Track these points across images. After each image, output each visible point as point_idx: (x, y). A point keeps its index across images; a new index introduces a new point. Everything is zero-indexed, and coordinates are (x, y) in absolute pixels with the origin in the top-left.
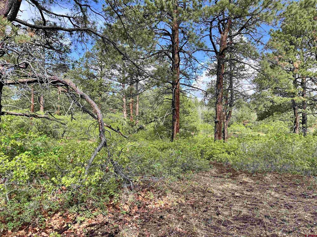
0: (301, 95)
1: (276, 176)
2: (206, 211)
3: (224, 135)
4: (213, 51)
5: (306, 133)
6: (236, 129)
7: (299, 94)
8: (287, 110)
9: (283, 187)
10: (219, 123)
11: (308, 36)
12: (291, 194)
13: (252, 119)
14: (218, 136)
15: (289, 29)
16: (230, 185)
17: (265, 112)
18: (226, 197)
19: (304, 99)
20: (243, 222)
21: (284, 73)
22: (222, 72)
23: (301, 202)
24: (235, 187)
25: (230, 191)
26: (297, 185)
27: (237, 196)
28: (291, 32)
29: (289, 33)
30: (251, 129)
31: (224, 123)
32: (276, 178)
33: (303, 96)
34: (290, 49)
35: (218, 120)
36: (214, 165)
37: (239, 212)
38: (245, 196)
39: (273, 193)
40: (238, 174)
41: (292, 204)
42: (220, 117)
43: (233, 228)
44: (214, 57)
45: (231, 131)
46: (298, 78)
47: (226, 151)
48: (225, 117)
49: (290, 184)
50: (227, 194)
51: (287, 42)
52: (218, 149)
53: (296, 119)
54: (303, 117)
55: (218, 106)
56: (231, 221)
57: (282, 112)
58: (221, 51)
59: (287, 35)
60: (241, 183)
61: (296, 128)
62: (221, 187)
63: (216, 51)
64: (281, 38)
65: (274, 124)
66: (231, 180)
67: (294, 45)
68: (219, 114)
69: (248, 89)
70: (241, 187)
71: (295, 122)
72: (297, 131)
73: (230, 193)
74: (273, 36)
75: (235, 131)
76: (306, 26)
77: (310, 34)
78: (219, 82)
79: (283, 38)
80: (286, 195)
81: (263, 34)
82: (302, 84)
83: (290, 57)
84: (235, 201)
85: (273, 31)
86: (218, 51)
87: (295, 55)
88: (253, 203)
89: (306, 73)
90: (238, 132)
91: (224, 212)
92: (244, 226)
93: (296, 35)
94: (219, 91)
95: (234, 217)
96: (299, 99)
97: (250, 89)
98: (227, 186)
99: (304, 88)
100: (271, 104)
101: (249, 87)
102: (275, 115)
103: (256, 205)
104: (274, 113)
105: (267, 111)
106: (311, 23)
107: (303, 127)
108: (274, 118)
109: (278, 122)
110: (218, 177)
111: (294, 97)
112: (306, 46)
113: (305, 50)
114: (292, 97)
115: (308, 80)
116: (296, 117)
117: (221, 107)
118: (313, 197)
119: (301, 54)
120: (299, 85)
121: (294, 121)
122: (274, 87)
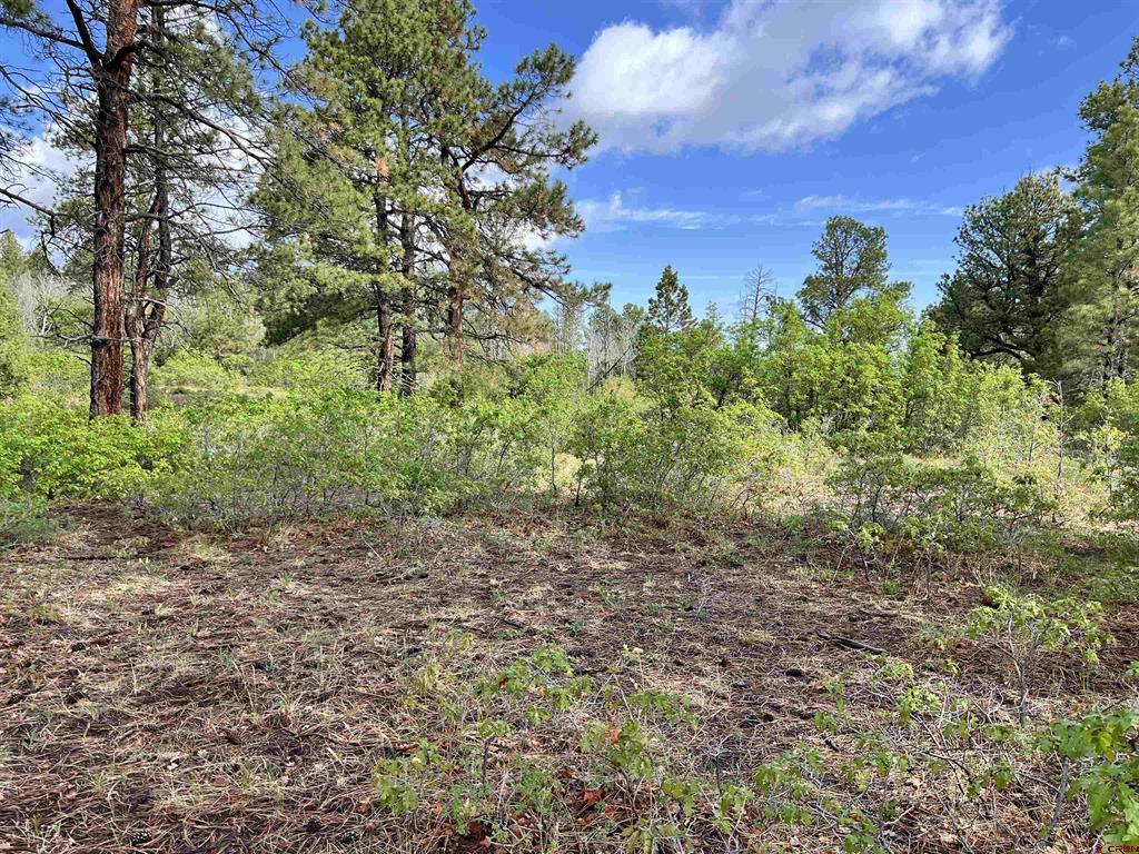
0: (401, 268)
1: (310, 528)
2: (22, 698)
3: (134, 397)
4: (76, 44)
5: (412, 388)
6: (188, 373)
7: (394, 264)
8: (358, 313)
9: (324, 562)
10: (109, 350)
11: (422, 78)
12: (346, 580)
13: (248, 337)
14: (107, 399)
15: (367, 38)
16: (141, 582)
17: (292, 316)
18: (118, 628)
19: (407, 283)
20: (174, 704)
21: (346, 187)
22: (121, 144)
23: (371, 598)
24: (160, 585)
25: (139, 605)
26: (368, 549)
27: (162, 618)
28: (371, 50)
29: (368, 55)
30: (245, 374)
31: (133, 348)
32: (309, 535)
33: (405, 271)
34: (368, 109)
35: (103, 334)
36: (84, 515)
37: (160, 673)
38: (194, 611)
39: (291, 586)
40: (175, 540)
41: (344, 609)
42: (114, 326)
43: (128, 736)
44: (81, 72)
45: (168, 382)
46: (391, 212)
47: (138, 459)
48: (140, 326)
49: (349, 549)
50: (126, 615)
51: (358, 82)
52: (104, 453)
53: (384, 345)
54: (406, 341)
55: (105, 281)
56: (125, 710)
57: (345, 320)
58: (112, 53)
59: (360, 59)
60: (185, 568)
61: (384, 372)
62: (98, 596)
63: (88, 46)
64: (342, 63)
65: (317, 357)
66: (147, 561)
67: (381, 98)
68: (108, 311)
69: (228, 228)
70: (182, 583)
71: (382, 355)
72: (387, 383)
73: (139, 609)
74: (315, 47)
75: (184, 383)
76: (416, 45)
77: (426, 75)
78: (106, 181)
79: (346, 64)
80: (332, 585)
81: (282, 30)
82: (405, 233)
83: (369, 137)
84: (152, 635)
85: (314, 28)
86: (102, 51)
87: (383, 134)
88: (219, 632)
89: (413, 201)
90: (196, 383)
91: (101, 687)
92: (176, 715)
93: (387, 64)
94: (105, 217)
95: (139, 695)
96: (393, 282)
97: (233, 228)
98: (124, 587)
99: (410, 248)
100: (314, 289)
101: (231, 219)
102: (320, 329)
103: (229, 636)
104: (319, 323)
105: (298, 313)
106: (431, 37)
107: (404, 371)
108: (319, 338)
109: (331, 352)
110: (92, 558)
111: (378, 272)
112: (416, 112)
113: (412, 123)
114: (372, 272)
115: (420, 224)
116: (384, 339)
117: (117, 286)
118: (407, 578)
119: (401, 133)
120: (393, 235)
121: (378, 351)
122: (316, 232)
